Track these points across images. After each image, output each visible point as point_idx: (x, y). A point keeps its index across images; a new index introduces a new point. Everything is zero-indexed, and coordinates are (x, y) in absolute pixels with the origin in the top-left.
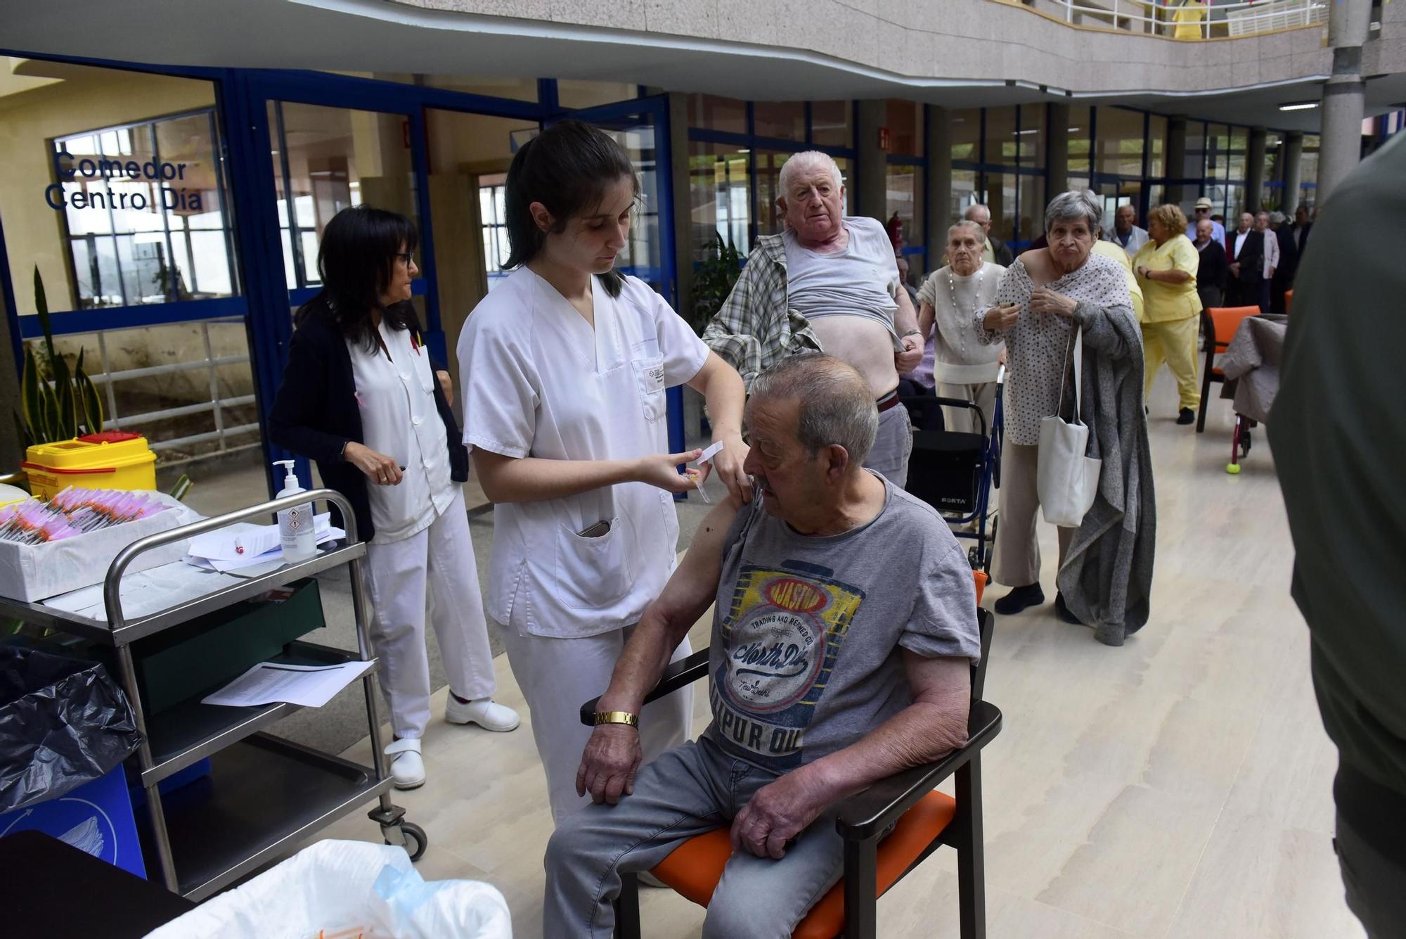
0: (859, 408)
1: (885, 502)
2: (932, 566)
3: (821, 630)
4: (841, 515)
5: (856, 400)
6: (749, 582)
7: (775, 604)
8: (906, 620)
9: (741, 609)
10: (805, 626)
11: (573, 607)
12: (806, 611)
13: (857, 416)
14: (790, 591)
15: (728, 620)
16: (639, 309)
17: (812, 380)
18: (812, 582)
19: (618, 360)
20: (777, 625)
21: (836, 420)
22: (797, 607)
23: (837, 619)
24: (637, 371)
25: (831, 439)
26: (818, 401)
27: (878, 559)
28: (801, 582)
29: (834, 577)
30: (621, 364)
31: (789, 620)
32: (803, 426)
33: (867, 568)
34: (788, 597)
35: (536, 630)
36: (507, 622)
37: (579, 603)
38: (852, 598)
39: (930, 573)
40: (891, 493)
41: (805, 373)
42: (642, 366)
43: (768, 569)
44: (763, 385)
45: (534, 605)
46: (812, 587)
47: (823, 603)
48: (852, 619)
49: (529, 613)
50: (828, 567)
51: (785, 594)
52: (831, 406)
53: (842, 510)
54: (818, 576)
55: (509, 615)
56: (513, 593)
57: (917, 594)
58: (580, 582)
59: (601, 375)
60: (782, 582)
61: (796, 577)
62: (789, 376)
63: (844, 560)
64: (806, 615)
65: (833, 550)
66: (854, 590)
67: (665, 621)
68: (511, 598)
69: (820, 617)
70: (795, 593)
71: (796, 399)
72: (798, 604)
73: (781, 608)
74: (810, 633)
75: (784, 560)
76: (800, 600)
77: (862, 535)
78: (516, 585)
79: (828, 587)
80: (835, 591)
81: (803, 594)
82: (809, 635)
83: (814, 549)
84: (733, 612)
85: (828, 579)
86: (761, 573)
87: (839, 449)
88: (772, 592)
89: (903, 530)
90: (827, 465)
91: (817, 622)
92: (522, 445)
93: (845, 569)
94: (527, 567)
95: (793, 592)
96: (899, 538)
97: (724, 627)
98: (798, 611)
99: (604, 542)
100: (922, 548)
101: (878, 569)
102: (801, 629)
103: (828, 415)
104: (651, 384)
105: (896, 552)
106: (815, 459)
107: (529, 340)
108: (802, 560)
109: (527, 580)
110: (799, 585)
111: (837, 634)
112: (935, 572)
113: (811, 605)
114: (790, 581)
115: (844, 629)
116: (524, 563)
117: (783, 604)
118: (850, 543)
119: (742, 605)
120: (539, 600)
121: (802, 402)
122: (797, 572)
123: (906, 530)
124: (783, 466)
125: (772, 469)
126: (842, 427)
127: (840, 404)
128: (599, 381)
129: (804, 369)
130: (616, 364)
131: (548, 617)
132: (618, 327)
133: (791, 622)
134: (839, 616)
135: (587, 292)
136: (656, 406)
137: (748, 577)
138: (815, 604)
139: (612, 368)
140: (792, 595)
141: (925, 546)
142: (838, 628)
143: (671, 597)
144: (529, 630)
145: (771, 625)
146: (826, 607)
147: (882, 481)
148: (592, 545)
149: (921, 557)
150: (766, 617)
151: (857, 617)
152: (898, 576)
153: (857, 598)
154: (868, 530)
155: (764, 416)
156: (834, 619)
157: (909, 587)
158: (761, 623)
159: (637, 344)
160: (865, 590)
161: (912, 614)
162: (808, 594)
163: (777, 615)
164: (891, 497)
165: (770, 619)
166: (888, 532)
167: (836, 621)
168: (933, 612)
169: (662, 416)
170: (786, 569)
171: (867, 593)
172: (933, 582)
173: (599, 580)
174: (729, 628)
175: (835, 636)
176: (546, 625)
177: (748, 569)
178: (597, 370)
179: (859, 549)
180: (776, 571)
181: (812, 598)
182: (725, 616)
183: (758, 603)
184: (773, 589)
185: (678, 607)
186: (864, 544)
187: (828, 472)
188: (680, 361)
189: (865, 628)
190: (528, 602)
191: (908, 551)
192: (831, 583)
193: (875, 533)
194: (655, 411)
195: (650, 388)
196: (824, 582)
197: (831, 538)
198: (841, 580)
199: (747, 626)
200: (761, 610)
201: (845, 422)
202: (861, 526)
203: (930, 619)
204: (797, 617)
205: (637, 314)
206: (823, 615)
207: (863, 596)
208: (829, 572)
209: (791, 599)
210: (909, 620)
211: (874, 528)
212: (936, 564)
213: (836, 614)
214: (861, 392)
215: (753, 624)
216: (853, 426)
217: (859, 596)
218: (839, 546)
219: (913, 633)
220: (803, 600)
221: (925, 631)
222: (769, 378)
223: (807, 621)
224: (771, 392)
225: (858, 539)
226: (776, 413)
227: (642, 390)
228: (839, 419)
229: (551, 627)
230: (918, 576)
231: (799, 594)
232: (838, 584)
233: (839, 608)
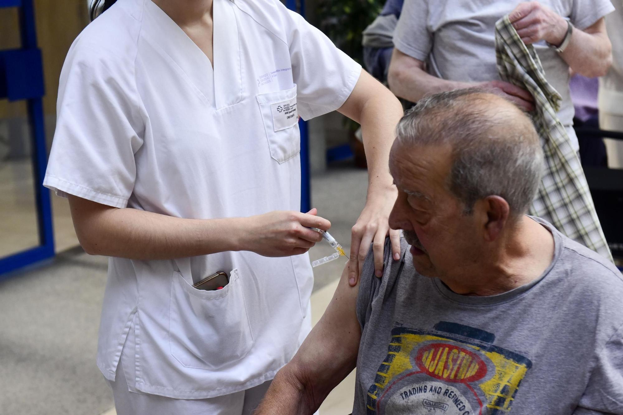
0: (521, 153)
1: (554, 256)
2: (610, 332)
3: (480, 403)
4: (501, 272)
5: (517, 144)
6: (399, 347)
7: (427, 371)
8: (580, 394)
9: (388, 376)
10: (462, 399)
11: (186, 365)
12: (462, 381)
13: (519, 162)
14: (444, 357)
15: (374, 388)
16: (271, 34)
17: (465, 123)
18: (470, 348)
19: (240, 94)
20: (428, 396)
21: (494, 169)
22: (452, 376)
23: (499, 392)
24: (263, 106)
25: (488, 190)
26: (472, 147)
27: (547, 323)
28: (456, 348)
29: (495, 343)
30: (243, 99)
31: (443, 391)
32: (456, 176)
33: (534, 333)
34: (441, 365)
35: (145, 387)
36: (113, 377)
37: (194, 361)
38: (517, 368)
39: (608, 339)
40: (560, 246)
41: (457, 114)
42: (268, 100)
43: (420, 332)
44: (409, 129)
45: (144, 359)
46: (470, 353)
47: (482, 373)
48: (516, 391)
49: (137, 368)
50: (488, 331)
51: (438, 362)
52: (488, 152)
53: (503, 266)
54: (477, 341)
55: (114, 369)
56: (120, 344)
57: (593, 364)
58: (195, 339)
59: (219, 111)
60: (436, 346)
61: (452, 342)
62: (439, 118)
63: (507, 324)
64: (463, 385)
65: (494, 312)
66: (518, 358)
67: (299, 386)
68: (118, 351)
69: (480, 389)
70: (450, 360)
71: (447, 147)
72: (453, 373)
73: (434, 376)
74: (468, 407)
75: (437, 322)
76: (456, 368)
77: (528, 295)
78: (125, 336)
79: (488, 354)
80: (496, 359)
81: (458, 362)
82: (466, 409)
83: (472, 310)
84: (378, 379)
85: (488, 345)
86: (412, 336)
87: (499, 201)
88: (424, 358)
89: (574, 290)
90: (485, 219)
91: (475, 394)
92: (119, 192)
93: (508, 333)
94: (139, 317)
95: (447, 358)
96: (570, 298)
97: (368, 396)
98: (454, 381)
99: (222, 296)
100: (598, 310)
101: (546, 334)
102: (456, 401)
103: (485, 163)
104: (279, 121)
105: (567, 315)
106: (471, 212)
107: (133, 70)
108: (458, 322)
109: (137, 332)
110: (455, 351)
111: (498, 408)
112: (614, 338)
113: (469, 375)
114: (444, 346)
115: (507, 403)
116: (135, 312)
117: (436, 372)
118: (514, 304)
119: (390, 372)
120: (149, 354)
121: (454, 149)
122: (453, 335)
123: (578, 289)
124: (434, 221)
125: (422, 224)
126: (501, 175)
127: (498, 150)
128: (216, 118)
129: (455, 111)
130: (238, 98)
131: (159, 375)
132: (243, 57)
133: (446, 393)
134: (501, 388)
135: (207, 17)
136: (287, 146)
137: (398, 340)
138: (473, 373)
139: (233, 103)
140: (446, 362)
141: (602, 308)
142: (500, 401)
143: (307, 358)
144: (137, 386)
145: (422, 396)
146: (487, 377)
147: (550, 231)
148: (208, 298)
149: (597, 320)
150: (416, 386)
151: (521, 390)
152: (570, 342)
153: (522, 367)
154: (535, 289)
155: (410, 165)
156: (496, 391)
157: (582, 355)
158: (411, 393)
159: (266, 75)
160: (531, 357)
161: (588, 386)
162: (464, 362)
163: (429, 384)
164: (560, 250)
165: (421, 390)
166: (557, 290)
167: (498, 394)
168: (612, 386)
169: (294, 155)
170: (439, 333)
171: (533, 362)
172: (612, 351)
173: (215, 338)
174: (374, 397)
175: (496, 410)
176: (156, 383)
177: (398, 331)
178: (214, 105)
179: (525, 311)
180: (429, 334)
181: (469, 366)
182: (370, 384)
183: (407, 370)
184: (425, 355)
185: (314, 369)
186: (530, 306)
187: (486, 226)
188: (325, 92)
189: (532, 403)
190: (137, 356)
191: (581, 314)
192: (492, 350)
193: (542, 293)
194: (284, 151)
195: (279, 125)
196: (484, 348)
197: (492, 298)
198: (503, 346)
199: (395, 396)
200: (411, 378)
201: (504, 171)
202: (527, 284)
203: (608, 393)
204: (452, 388)
205: (269, 41)
206: (482, 386)
207: (529, 365)
208: (489, 337)
209: (446, 367)
210: (584, 394)
211: (543, 286)
212: (615, 330)
213: (498, 385)
214: (523, 134)
215: (401, 394)
216: (515, 173)
217: (524, 365)
218: (502, 307)
219: (588, 409)
220: (459, 368)
221: (603, 407)
222: (415, 121)
223: (464, 393)
224: (417, 138)
225: (524, 299)
226: (424, 162)
227: (268, 127)
228: (498, 166)
229: (162, 385)
230: (593, 342)
231: (455, 361)
232: (500, 351)
233: (500, 378)
